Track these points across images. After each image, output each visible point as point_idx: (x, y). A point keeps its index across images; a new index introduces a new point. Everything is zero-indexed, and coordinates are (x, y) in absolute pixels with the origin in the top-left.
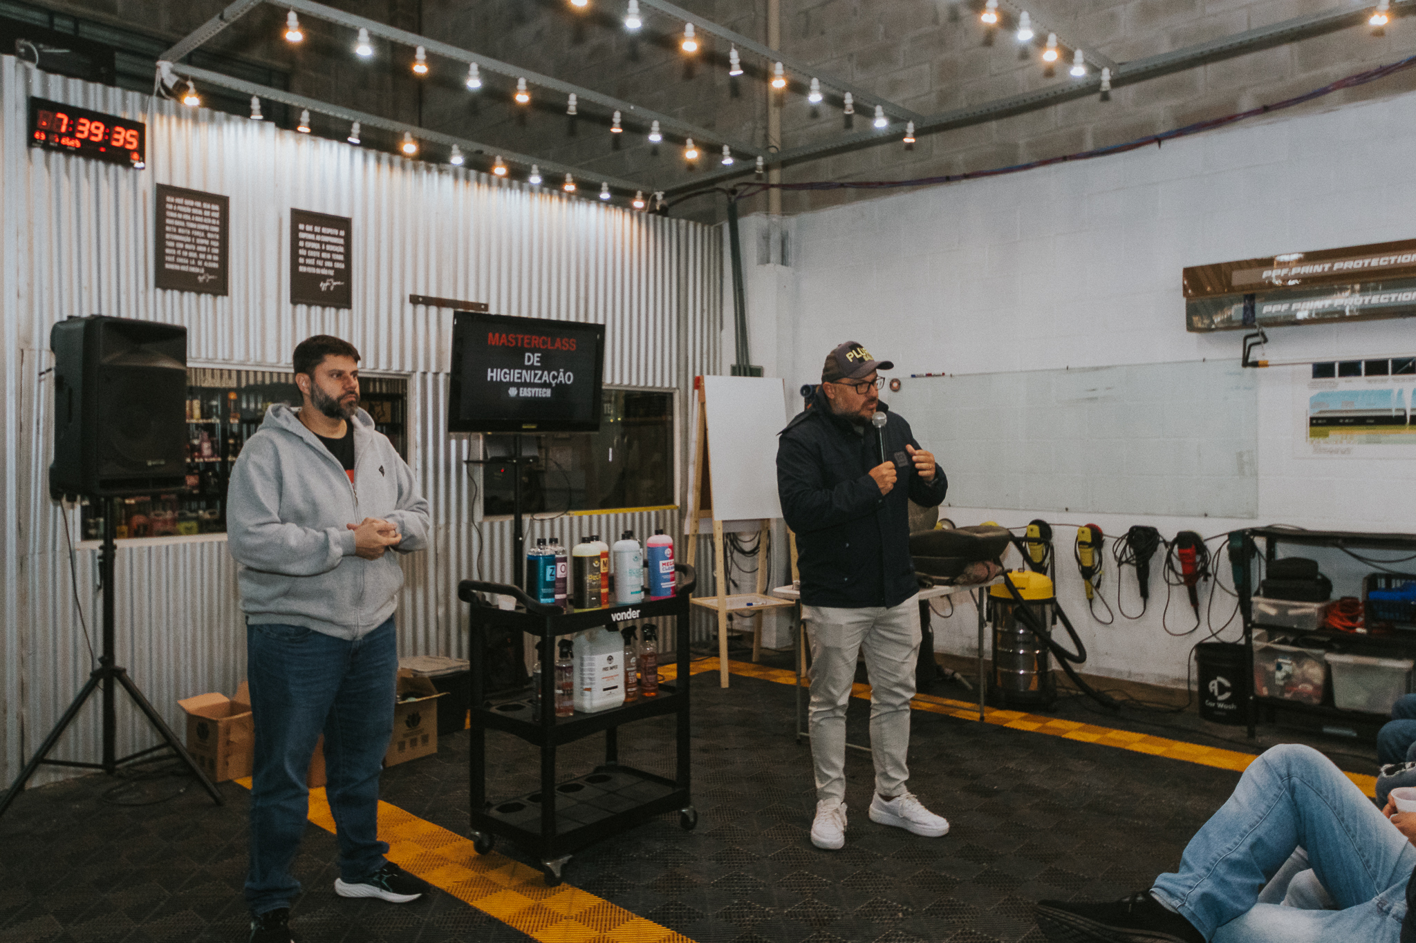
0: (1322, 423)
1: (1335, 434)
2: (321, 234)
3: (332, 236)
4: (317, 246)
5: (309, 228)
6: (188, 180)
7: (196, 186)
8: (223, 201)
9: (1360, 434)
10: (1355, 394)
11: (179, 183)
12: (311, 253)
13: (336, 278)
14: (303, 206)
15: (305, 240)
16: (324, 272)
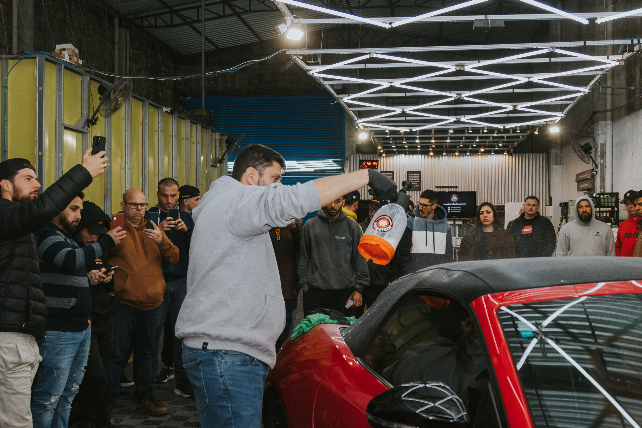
2: (414, 175)
3: (417, 176)
4: (413, 178)
5: (411, 174)
6: (387, 169)
7: (388, 170)
8: (393, 172)
11: (385, 170)
12: (412, 180)
13: (417, 184)
14: (409, 170)
15: (410, 177)
16: (415, 183)
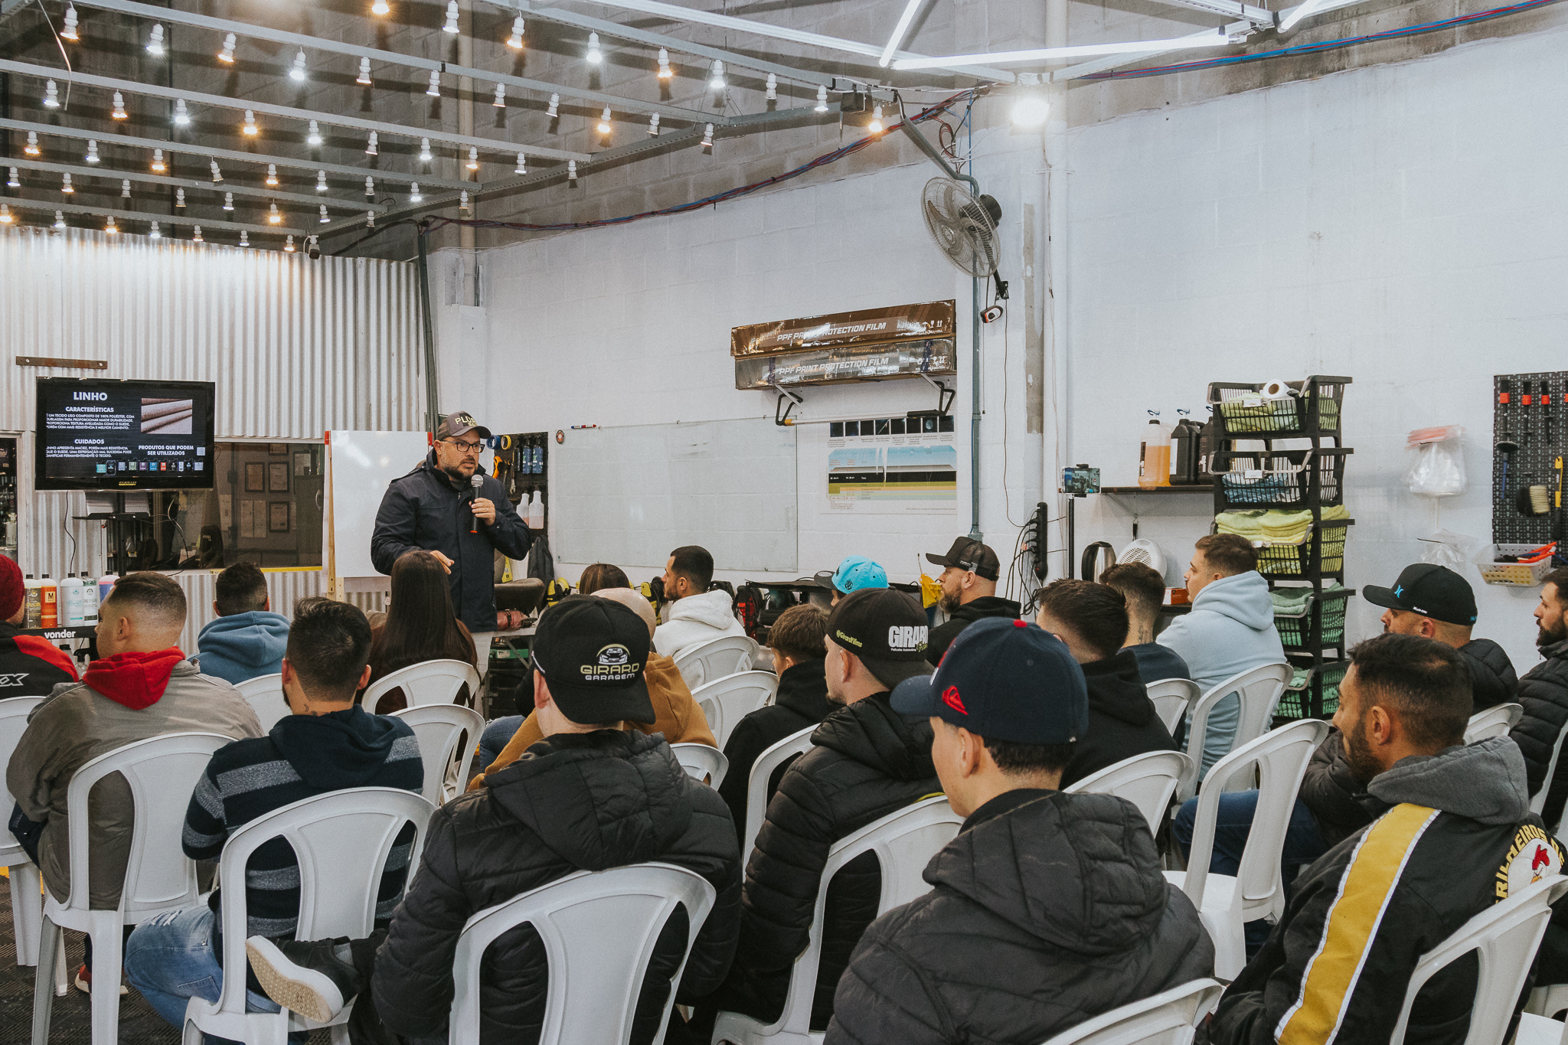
0: (838, 479)
1: (844, 489)
9: (858, 489)
10: (854, 452)
